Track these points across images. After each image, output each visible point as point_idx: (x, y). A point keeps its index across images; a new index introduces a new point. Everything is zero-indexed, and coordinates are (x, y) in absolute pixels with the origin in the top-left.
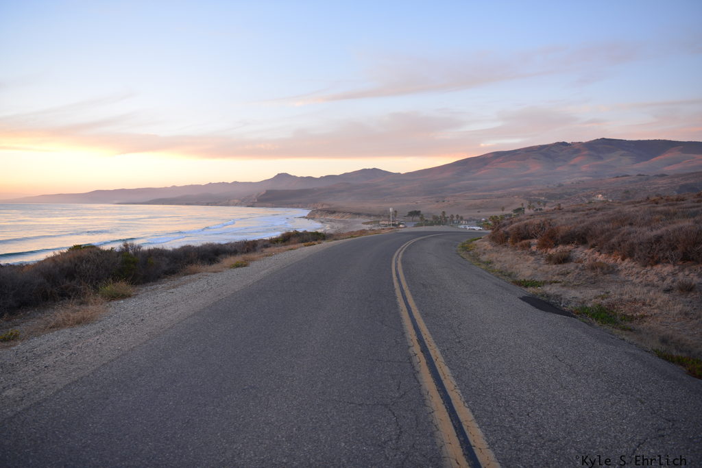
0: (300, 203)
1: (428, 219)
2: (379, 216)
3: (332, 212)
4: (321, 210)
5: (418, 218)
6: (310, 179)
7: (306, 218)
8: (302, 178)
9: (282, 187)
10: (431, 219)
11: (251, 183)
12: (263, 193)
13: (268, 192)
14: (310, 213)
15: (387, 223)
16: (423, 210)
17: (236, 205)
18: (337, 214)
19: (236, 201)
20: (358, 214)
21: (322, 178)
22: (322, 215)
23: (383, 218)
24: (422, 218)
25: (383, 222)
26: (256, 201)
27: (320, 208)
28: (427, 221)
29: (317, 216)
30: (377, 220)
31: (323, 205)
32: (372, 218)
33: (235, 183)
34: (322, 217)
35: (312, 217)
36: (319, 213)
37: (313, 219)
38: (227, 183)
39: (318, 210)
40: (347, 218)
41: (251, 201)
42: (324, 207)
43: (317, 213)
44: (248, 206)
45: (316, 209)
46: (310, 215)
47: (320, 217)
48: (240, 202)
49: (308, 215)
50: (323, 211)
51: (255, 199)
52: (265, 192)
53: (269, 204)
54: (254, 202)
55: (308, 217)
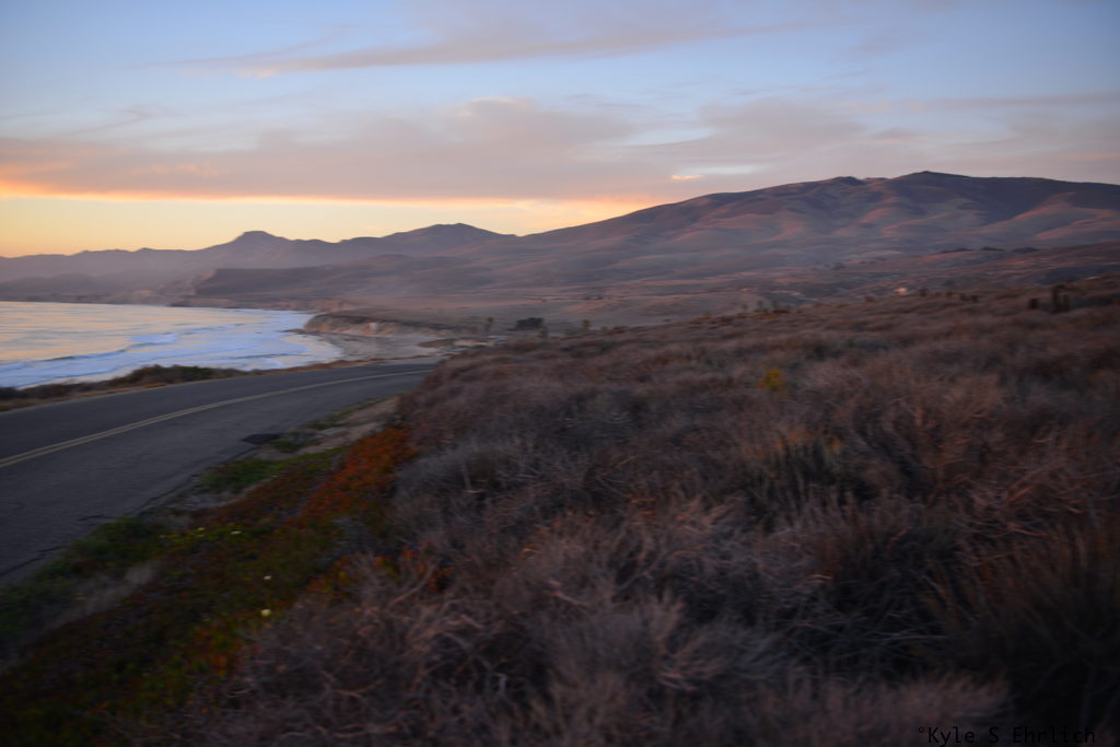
0: (293, 298)
2: (456, 328)
3: (361, 320)
4: (333, 316)
6: (316, 245)
7: (300, 332)
8: (299, 243)
9: (255, 261)
11: (180, 253)
12: (210, 274)
13: (221, 274)
14: (311, 321)
15: (470, 343)
16: (548, 317)
17: (145, 301)
18: (367, 324)
19: (146, 293)
20: (415, 324)
21: (344, 243)
22: (335, 327)
23: (464, 333)
24: (544, 334)
25: (461, 342)
26: (193, 293)
27: (335, 310)
29: (325, 328)
30: (453, 337)
31: (341, 304)
32: (443, 332)
33: (145, 251)
34: (335, 331)
35: (314, 330)
36: (330, 321)
37: (315, 333)
38: (126, 252)
39: (328, 316)
40: (391, 334)
41: (181, 293)
42: (346, 308)
43: (325, 320)
44: (174, 305)
45: (323, 313)
46: (311, 324)
47: (332, 330)
48: (156, 295)
49: (306, 324)
50: (339, 317)
51: (189, 290)
52: (213, 272)
53: (223, 301)
54: (189, 297)
55: (305, 330)
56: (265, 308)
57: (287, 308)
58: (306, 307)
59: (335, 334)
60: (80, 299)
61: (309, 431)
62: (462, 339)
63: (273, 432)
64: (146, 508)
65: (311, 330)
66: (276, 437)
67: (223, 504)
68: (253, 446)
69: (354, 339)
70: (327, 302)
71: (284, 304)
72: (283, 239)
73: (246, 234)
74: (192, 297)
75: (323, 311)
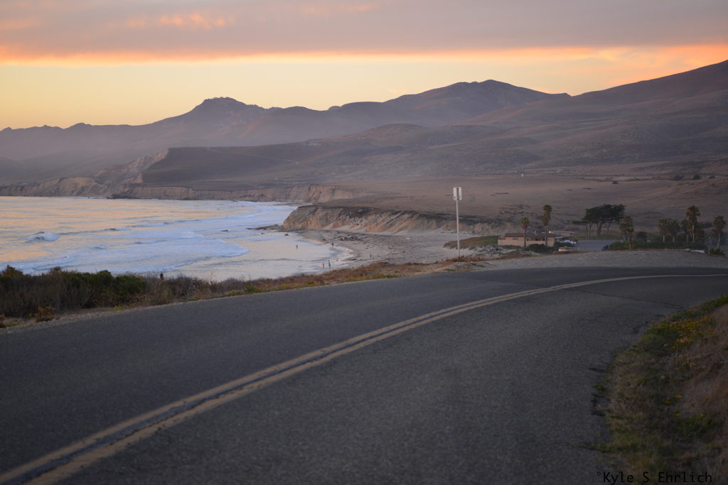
0: (268, 185)
1: (647, 230)
2: (498, 222)
3: (358, 211)
4: (325, 207)
5: (615, 228)
6: (298, 114)
7: (282, 229)
8: (276, 112)
9: (217, 138)
10: (656, 230)
11: (125, 128)
12: (162, 155)
13: (175, 155)
15: (520, 242)
16: (630, 205)
17: (80, 192)
18: (371, 218)
19: (81, 182)
21: (334, 110)
22: (328, 222)
23: (509, 228)
24: (627, 227)
25: (509, 241)
26: (139, 180)
27: (325, 199)
28: (642, 235)
29: (314, 223)
30: (492, 233)
31: (334, 190)
32: (478, 227)
33: (80, 128)
34: (327, 228)
35: (301, 225)
37: (301, 231)
38: (57, 129)
39: (316, 207)
40: (404, 231)
41: (125, 182)
42: (339, 196)
43: (312, 213)
44: (115, 197)
45: (310, 204)
46: (292, 219)
47: (323, 226)
48: (94, 184)
49: (288, 219)
50: (332, 208)
51: (135, 177)
52: (166, 153)
53: (178, 190)
54: (134, 185)
55: (286, 226)
56: (233, 199)
57: (261, 198)
58: (287, 197)
59: (327, 231)
62: (508, 235)
65: (295, 225)
69: (354, 238)
70: (313, 189)
71: (257, 193)
72: (256, 106)
73: (207, 102)
74: (138, 185)
75: (309, 201)
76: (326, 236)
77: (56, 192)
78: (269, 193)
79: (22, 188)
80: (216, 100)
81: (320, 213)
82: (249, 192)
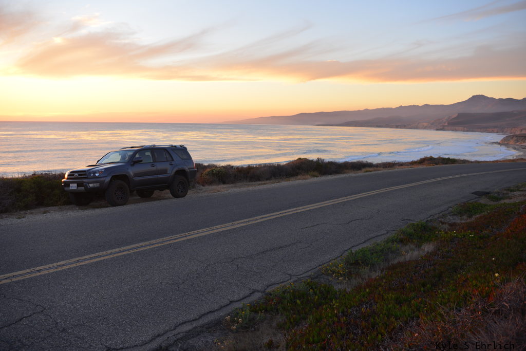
0: (495, 127)
4: (517, 136)
6: (510, 101)
7: (499, 144)
8: (501, 100)
9: (477, 110)
11: (442, 106)
12: (455, 116)
13: (460, 115)
14: (504, 138)
17: (425, 128)
19: (425, 124)
22: (518, 142)
26: (446, 124)
27: (518, 133)
29: (512, 142)
31: (522, 130)
33: (426, 106)
34: (517, 144)
35: (506, 143)
37: (507, 145)
38: (418, 106)
39: (513, 136)
41: (441, 125)
42: (524, 132)
43: (512, 138)
44: (437, 130)
45: (512, 135)
46: (504, 140)
47: (516, 143)
48: (430, 125)
49: (502, 140)
50: (520, 137)
51: (445, 123)
52: (457, 115)
53: (460, 128)
54: (444, 126)
55: (501, 142)
56: (481, 132)
57: (492, 132)
58: (503, 132)
60: (397, 127)
61: (505, 192)
63: (487, 191)
64: (429, 219)
65: (504, 142)
66: (488, 193)
67: (463, 221)
68: (477, 196)
70: (513, 129)
71: (491, 130)
72: (493, 98)
73: (474, 96)
74: (446, 126)
75: (511, 133)
76: (516, 147)
77: (416, 128)
78: (496, 130)
79: (405, 126)
80: (477, 96)
81: (515, 138)
82: (488, 129)
